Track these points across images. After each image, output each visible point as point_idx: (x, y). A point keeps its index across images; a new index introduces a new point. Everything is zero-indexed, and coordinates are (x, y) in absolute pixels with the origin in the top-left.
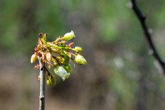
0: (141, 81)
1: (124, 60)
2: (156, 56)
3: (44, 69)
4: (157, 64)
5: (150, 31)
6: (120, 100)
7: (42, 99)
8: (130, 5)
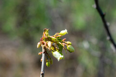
0: (101, 57)
1: (90, 43)
2: (112, 40)
3: (46, 52)
4: (112, 46)
5: (108, 24)
6: (86, 70)
7: (43, 74)
8: (95, 6)
